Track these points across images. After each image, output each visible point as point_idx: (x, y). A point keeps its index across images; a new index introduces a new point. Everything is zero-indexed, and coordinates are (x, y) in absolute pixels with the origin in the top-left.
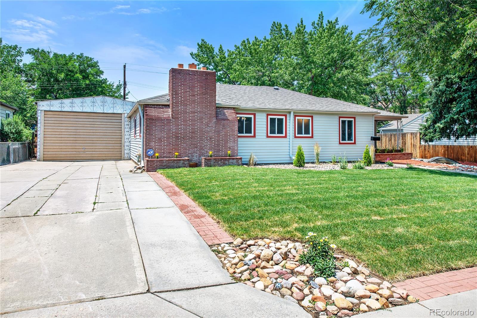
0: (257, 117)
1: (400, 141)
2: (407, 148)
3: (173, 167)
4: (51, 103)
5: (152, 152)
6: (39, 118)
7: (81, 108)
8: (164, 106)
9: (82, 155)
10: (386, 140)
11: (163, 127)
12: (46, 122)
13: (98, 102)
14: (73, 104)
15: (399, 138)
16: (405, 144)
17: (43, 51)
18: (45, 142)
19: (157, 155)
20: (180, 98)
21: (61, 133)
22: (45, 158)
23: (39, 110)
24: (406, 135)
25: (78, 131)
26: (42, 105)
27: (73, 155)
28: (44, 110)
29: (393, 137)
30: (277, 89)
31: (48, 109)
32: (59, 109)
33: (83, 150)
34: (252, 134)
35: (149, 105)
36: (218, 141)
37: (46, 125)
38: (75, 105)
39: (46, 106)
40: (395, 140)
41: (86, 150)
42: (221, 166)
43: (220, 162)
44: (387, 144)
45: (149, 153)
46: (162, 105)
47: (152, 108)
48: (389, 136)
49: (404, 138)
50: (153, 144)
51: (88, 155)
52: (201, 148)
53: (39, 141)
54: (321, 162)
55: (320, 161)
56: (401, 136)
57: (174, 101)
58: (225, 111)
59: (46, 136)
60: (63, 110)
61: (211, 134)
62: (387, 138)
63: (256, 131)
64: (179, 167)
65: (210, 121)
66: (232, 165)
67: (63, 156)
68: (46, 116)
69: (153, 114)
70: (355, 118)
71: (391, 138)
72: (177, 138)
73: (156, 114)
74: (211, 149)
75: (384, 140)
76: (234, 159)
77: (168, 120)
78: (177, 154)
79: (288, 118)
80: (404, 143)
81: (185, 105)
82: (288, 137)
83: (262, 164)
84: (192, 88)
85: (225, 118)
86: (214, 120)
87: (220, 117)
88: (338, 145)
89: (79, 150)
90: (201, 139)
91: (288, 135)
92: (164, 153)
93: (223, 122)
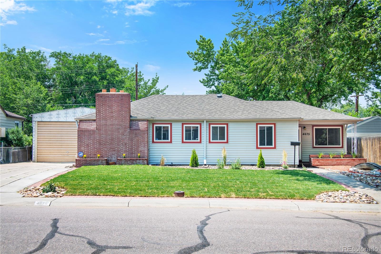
0: (173, 126)
3: (94, 165)
4: (43, 115)
5: (82, 154)
6: (34, 127)
7: (65, 118)
8: (93, 121)
9: (66, 158)
11: (90, 136)
12: (39, 130)
13: (78, 112)
14: (59, 115)
17: (65, 53)
18: (39, 146)
19: (85, 156)
20: (102, 115)
21: (50, 140)
22: (38, 160)
23: (34, 121)
25: (63, 137)
26: (35, 117)
27: (59, 158)
28: (38, 121)
30: (221, 97)
31: (40, 120)
32: (49, 120)
33: (67, 153)
34: (169, 140)
35: (82, 120)
36: (131, 146)
37: (39, 133)
38: (61, 116)
39: (38, 118)
41: (69, 153)
42: (130, 164)
43: (129, 162)
45: (80, 155)
46: (92, 120)
47: (84, 122)
50: (83, 148)
51: (70, 158)
52: (118, 151)
53: (34, 146)
54: (228, 165)
55: (227, 163)
57: (98, 117)
58: (140, 123)
59: (39, 142)
60: (52, 121)
61: (126, 141)
63: (173, 138)
64: (99, 165)
65: (125, 131)
66: (139, 163)
67: (52, 158)
68: (39, 126)
69: (84, 127)
70: (275, 124)
72: (100, 144)
73: (86, 127)
74: (125, 152)
76: (140, 160)
77: (93, 131)
78: (99, 155)
79: (202, 126)
81: (106, 120)
82: (202, 143)
83: (178, 165)
84: (111, 107)
85: (137, 128)
86: (128, 130)
87: (134, 127)
88: (256, 149)
89: (64, 153)
90: (118, 145)
91: (202, 140)
92: (91, 155)
93: (135, 131)
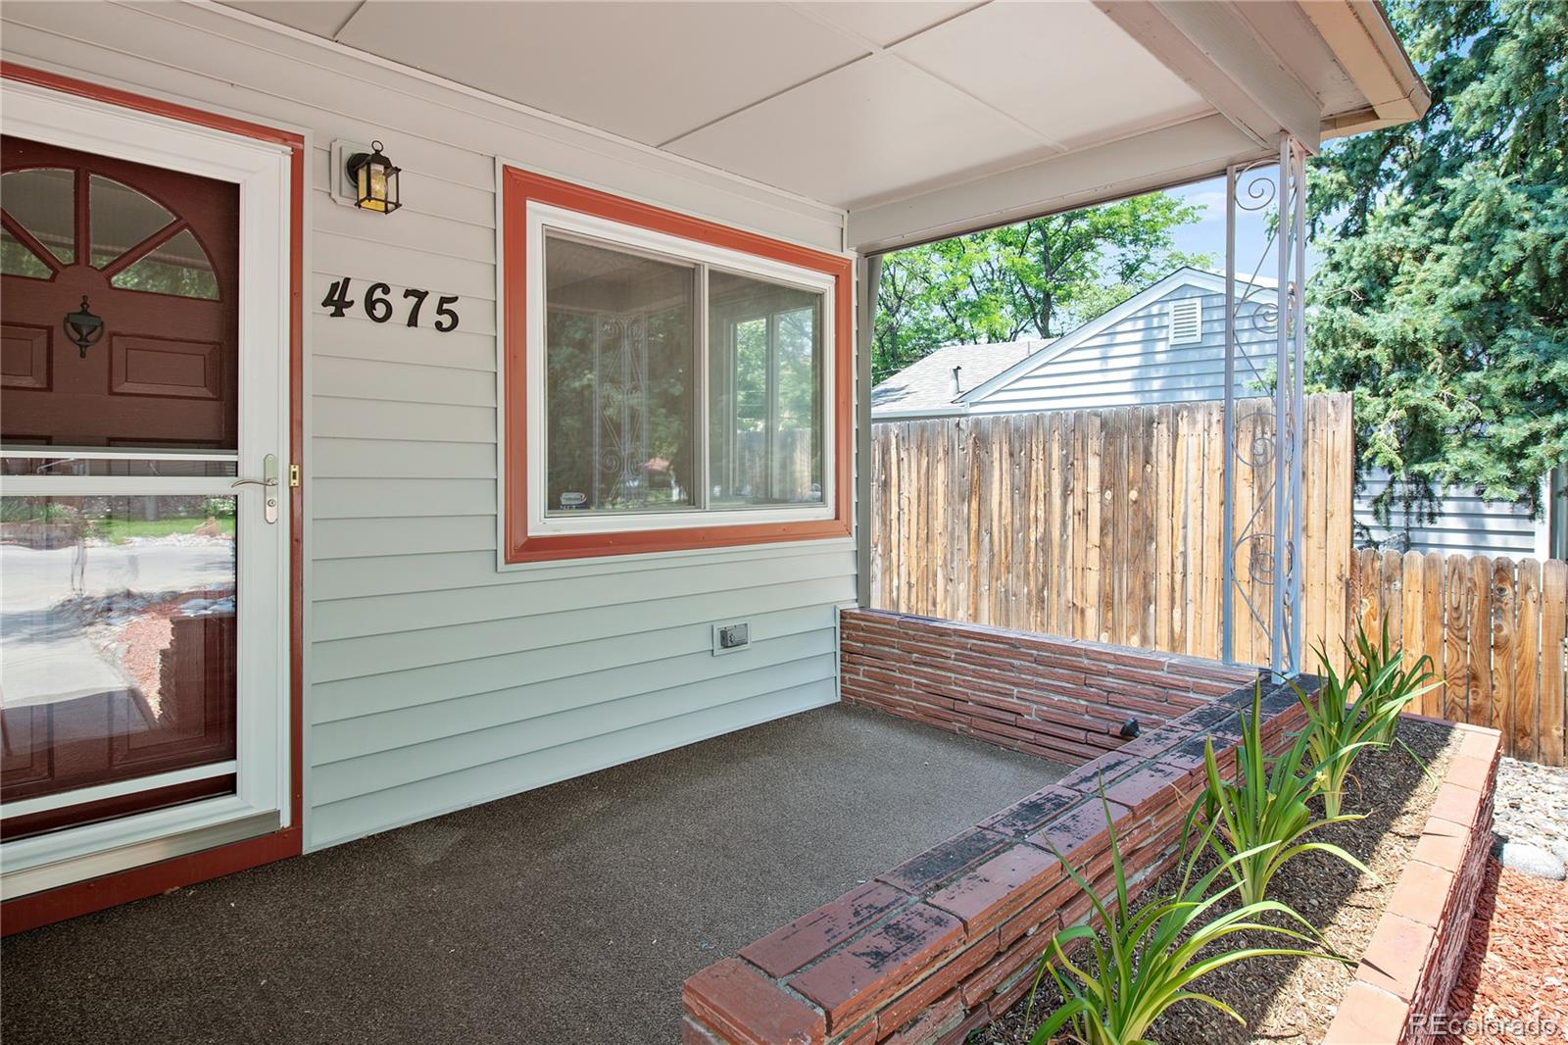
1: (1076, 502)
2: (1163, 582)
10: (926, 492)
15: (1068, 465)
16: (1147, 532)
24: (1161, 433)
29: (998, 454)
40: (1021, 491)
44: (938, 525)
48: (964, 455)
49: (1131, 468)
56: (1094, 445)
62: (941, 469)
71: (981, 466)
75: (910, 489)
80: (1127, 524)
